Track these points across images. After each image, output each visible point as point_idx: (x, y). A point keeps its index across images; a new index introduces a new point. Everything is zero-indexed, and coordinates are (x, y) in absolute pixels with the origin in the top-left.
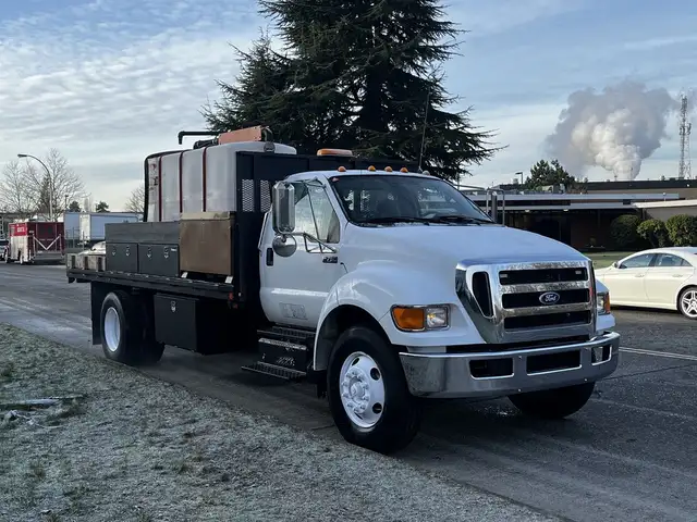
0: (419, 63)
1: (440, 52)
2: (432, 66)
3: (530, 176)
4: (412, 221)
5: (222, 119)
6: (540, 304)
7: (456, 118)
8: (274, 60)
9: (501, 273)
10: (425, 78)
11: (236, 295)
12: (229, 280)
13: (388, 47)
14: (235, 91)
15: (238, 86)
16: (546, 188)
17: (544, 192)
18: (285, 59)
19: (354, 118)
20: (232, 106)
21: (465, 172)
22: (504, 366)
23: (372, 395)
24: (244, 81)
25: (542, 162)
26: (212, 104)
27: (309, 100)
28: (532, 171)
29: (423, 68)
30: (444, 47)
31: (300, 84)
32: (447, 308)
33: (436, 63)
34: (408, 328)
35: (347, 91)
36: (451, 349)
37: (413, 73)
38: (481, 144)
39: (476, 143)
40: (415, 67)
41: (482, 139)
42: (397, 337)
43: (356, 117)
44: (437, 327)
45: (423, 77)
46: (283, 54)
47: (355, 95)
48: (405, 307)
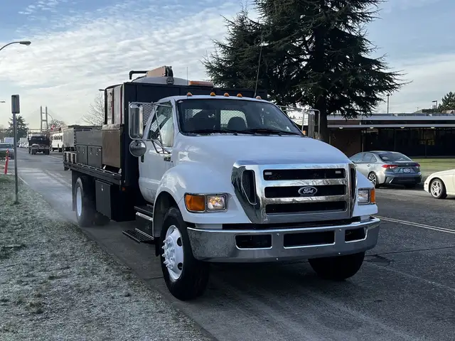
0: (350, 24)
1: (366, 16)
2: (359, 27)
3: (442, 103)
4: (226, 132)
5: (215, 65)
6: (299, 196)
7: (376, 62)
8: (251, 25)
9: (265, 171)
10: (354, 34)
11: (122, 182)
12: (120, 172)
13: (326, 14)
14: (224, 47)
15: (227, 43)
16: (449, 112)
17: (447, 115)
18: (257, 24)
19: (304, 64)
20: (221, 56)
21: (381, 100)
22: (265, 241)
23: (177, 257)
24: (231, 40)
25: (451, 93)
26: (209, 55)
27: (271, 51)
28: (443, 100)
29: (352, 28)
30: (368, 13)
31: (266, 40)
32: (226, 196)
33: (362, 24)
34: (194, 210)
35: (302, 45)
36: (226, 227)
37: (347, 31)
38: (395, 81)
39: (391, 80)
40: (347, 27)
41: (396, 77)
42: (188, 216)
43: (306, 63)
44: (216, 210)
45: (353, 33)
46: (256, 21)
47: (307, 47)
48: (193, 195)
